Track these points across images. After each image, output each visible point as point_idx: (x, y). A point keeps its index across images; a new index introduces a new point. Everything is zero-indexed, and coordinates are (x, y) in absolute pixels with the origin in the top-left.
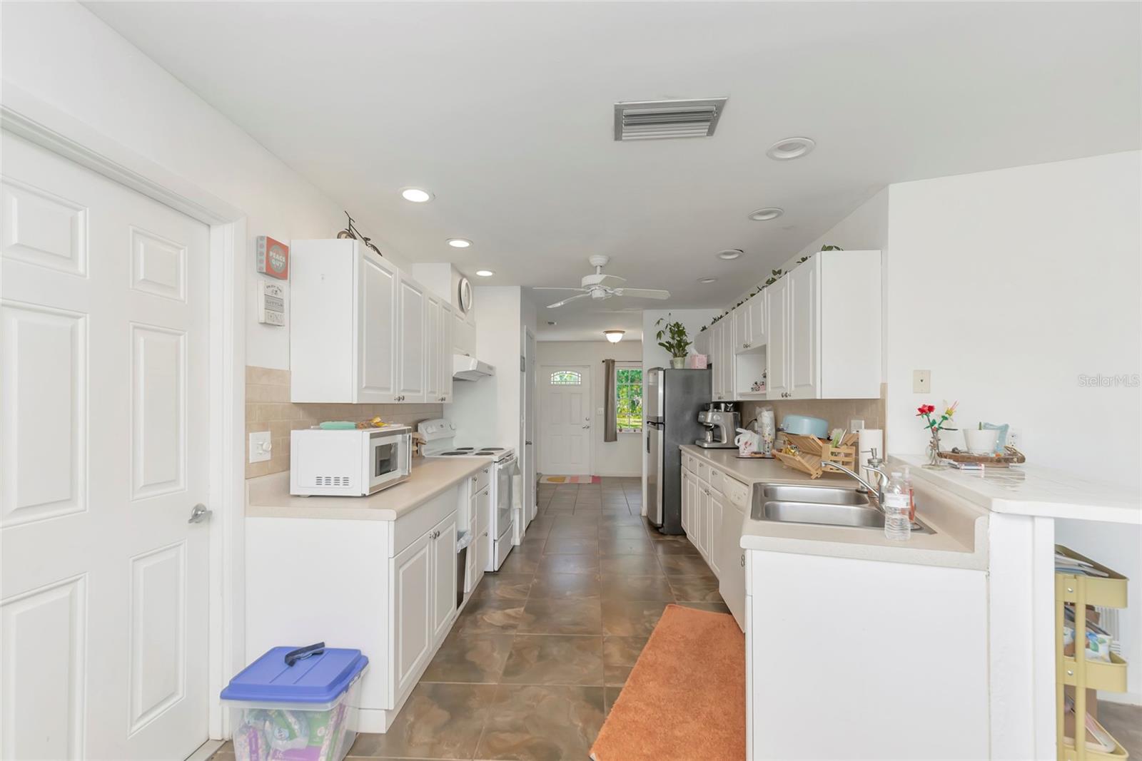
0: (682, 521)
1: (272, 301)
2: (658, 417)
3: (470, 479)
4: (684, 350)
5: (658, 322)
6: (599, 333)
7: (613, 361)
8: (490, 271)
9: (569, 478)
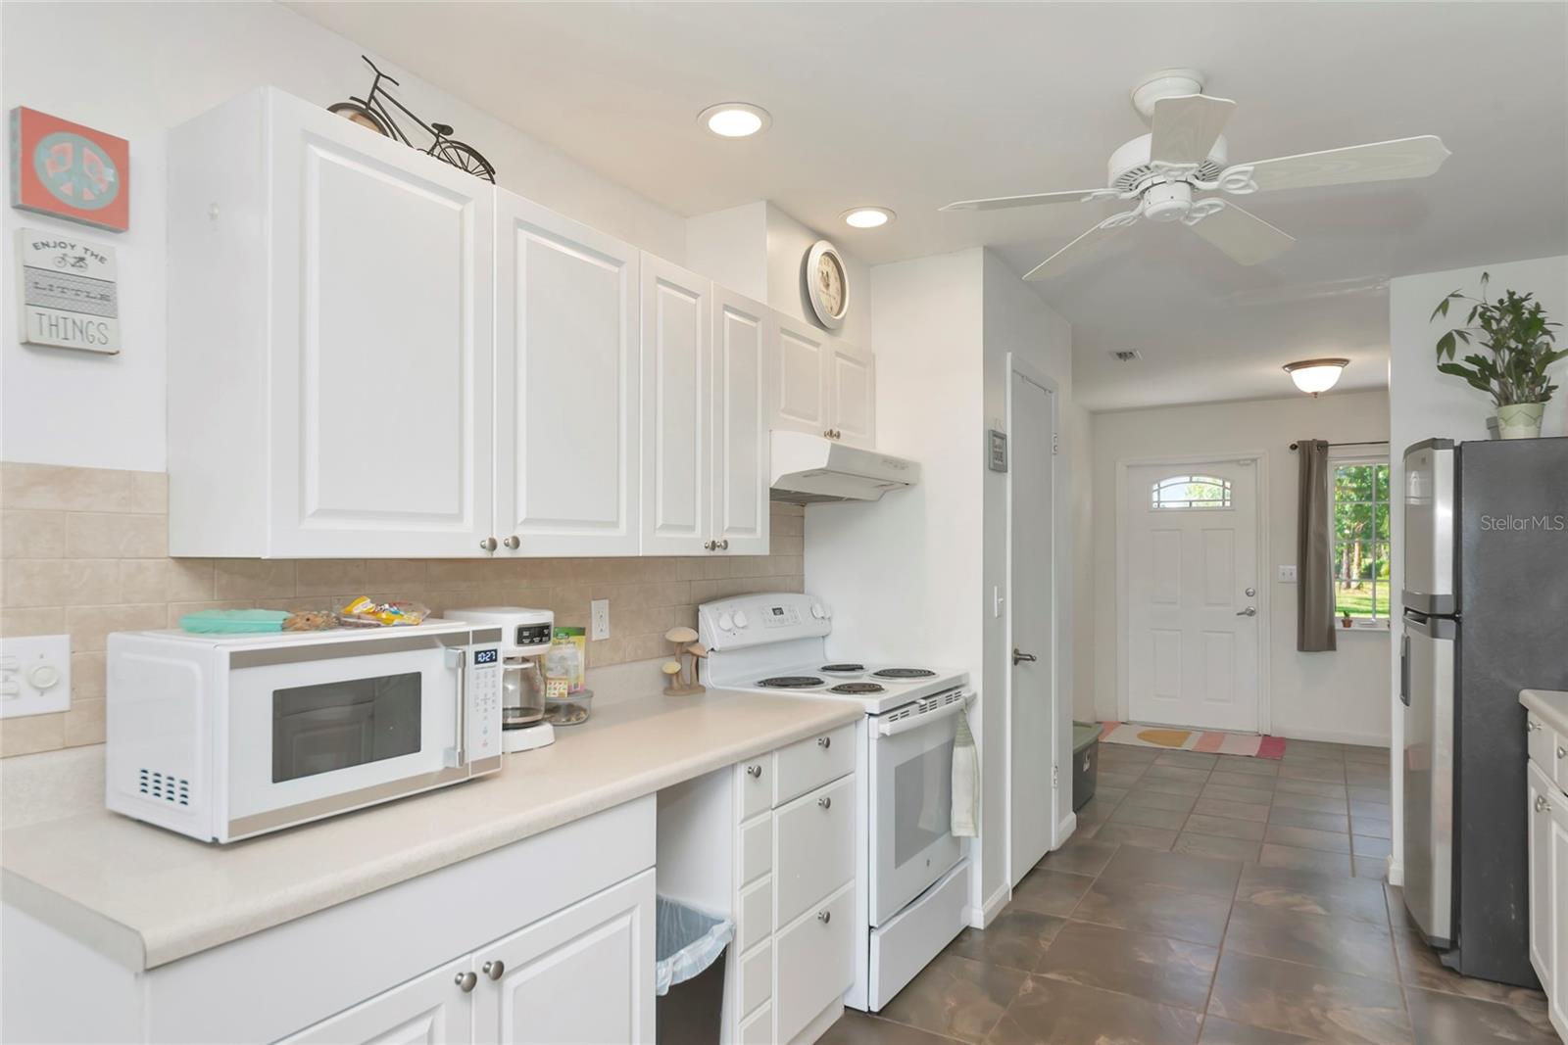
0: (1533, 947)
1: (60, 283)
2: (1433, 598)
3: (741, 773)
4: (1538, 379)
5: (1444, 307)
6: (1269, 373)
7: (1323, 446)
8: (883, 209)
9: (1200, 734)
